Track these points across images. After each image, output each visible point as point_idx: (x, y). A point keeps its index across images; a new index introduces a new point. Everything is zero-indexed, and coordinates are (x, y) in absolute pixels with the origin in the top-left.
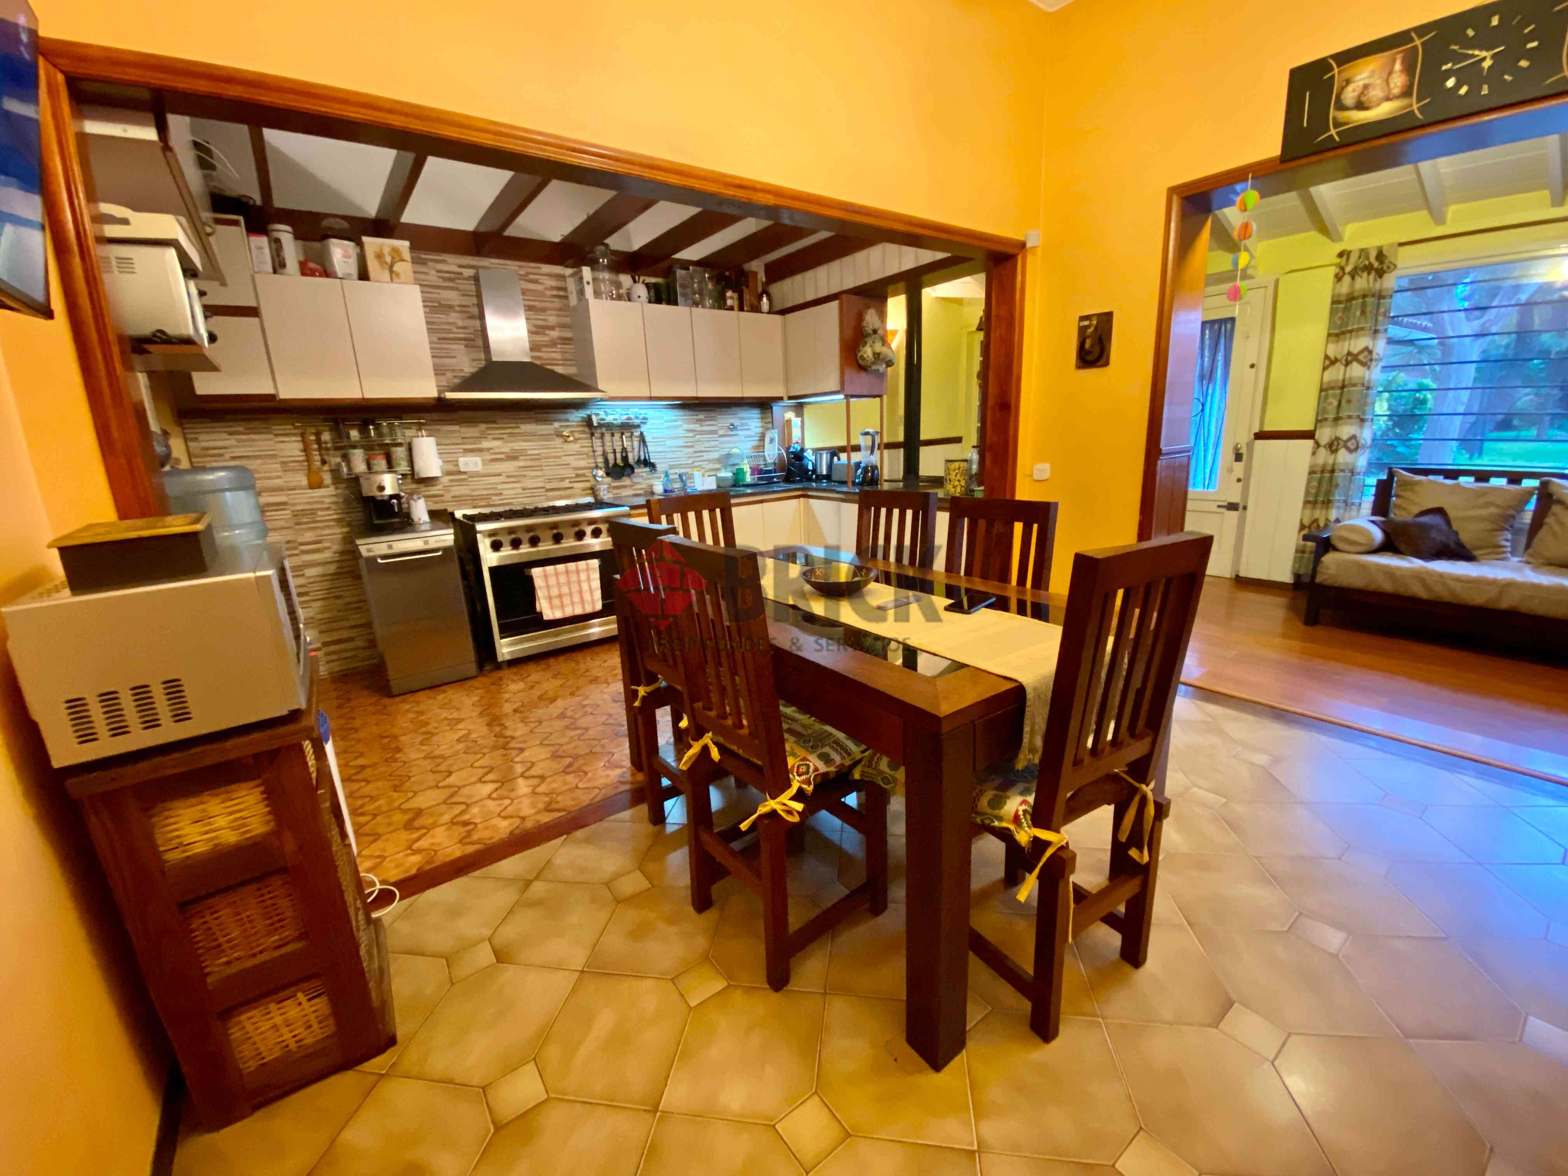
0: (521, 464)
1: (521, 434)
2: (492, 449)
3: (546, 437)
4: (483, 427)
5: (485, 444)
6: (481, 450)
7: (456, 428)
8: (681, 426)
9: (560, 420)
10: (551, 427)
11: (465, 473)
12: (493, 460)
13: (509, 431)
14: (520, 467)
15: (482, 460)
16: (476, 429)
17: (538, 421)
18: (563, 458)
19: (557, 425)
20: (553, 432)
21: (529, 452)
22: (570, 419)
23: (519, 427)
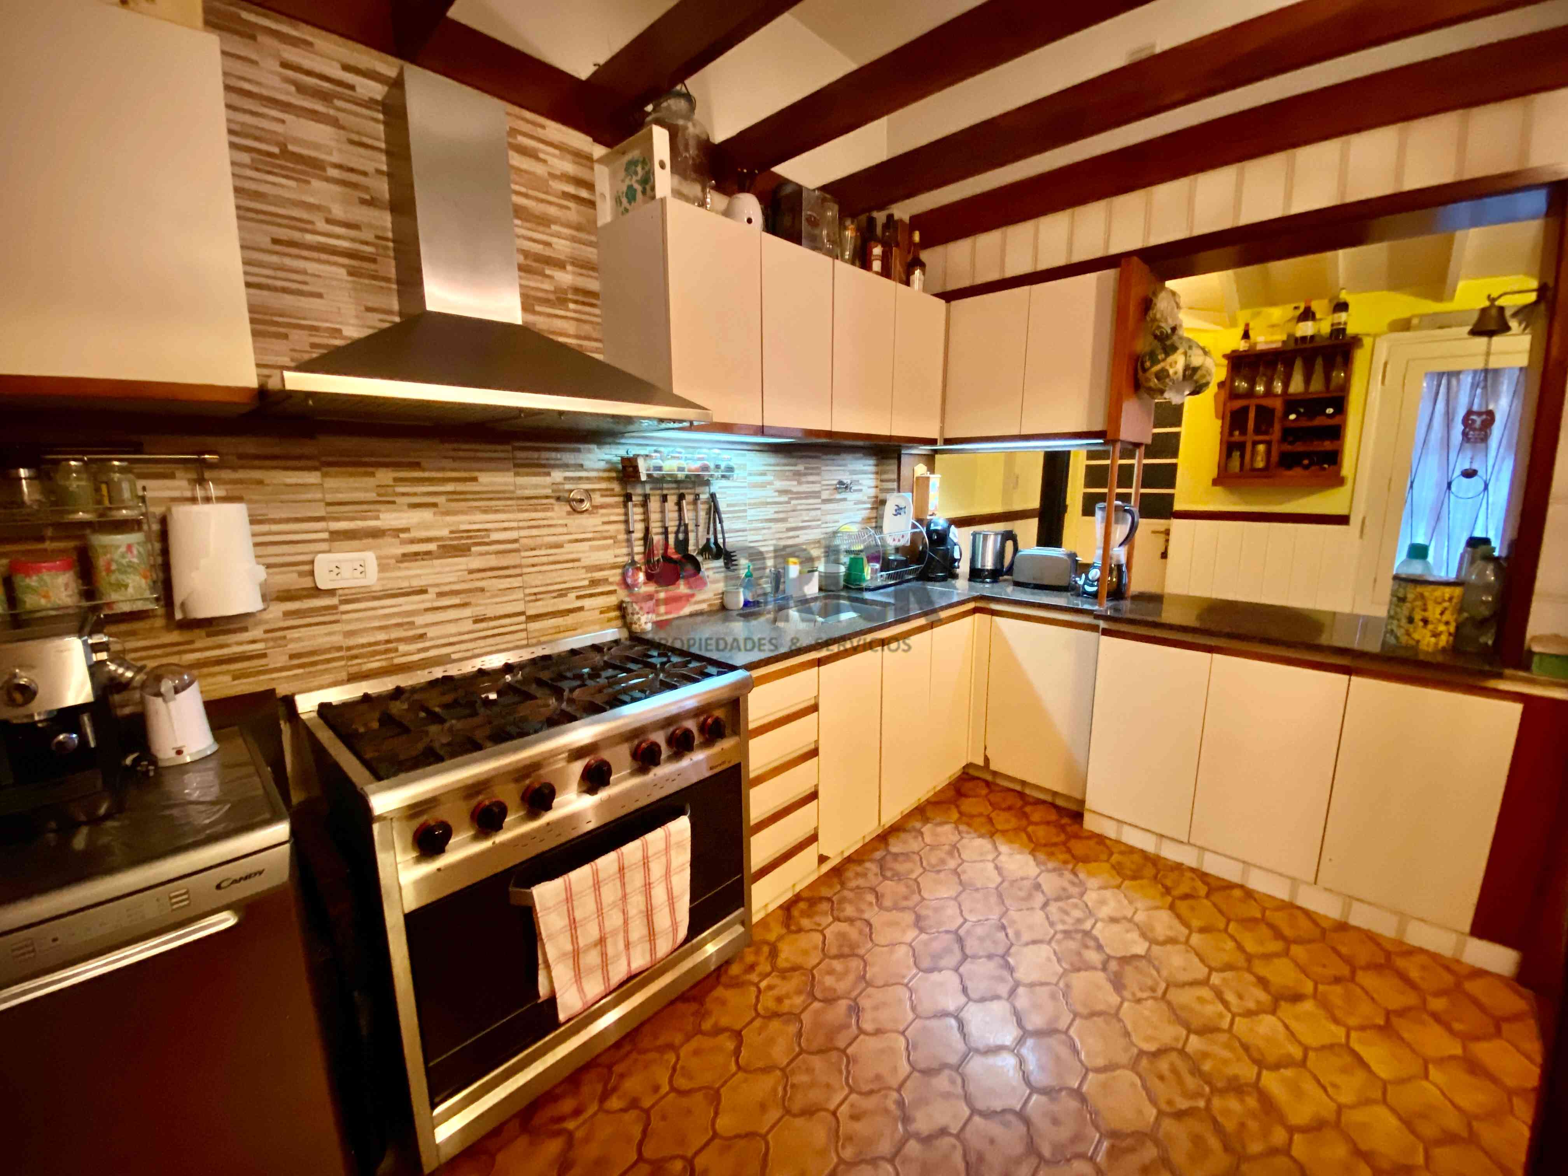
0: (476, 563)
1: (478, 496)
2: (406, 530)
3: (531, 502)
4: (385, 476)
5: (389, 519)
6: (376, 534)
7: (312, 477)
8: (770, 483)
9: (566, 466)
10: (548, 480)
11: (331, 592)
12: (406, 557)
13: (450, 487)
14: (471, 572)
15: (379, 558)
16: (370, 482)
17: (521, 466)
18: (568, 547)
19: (557, 475)
20: (548, 492)
21: (495, 536)
22: (587, 464)
23: (475, 479)
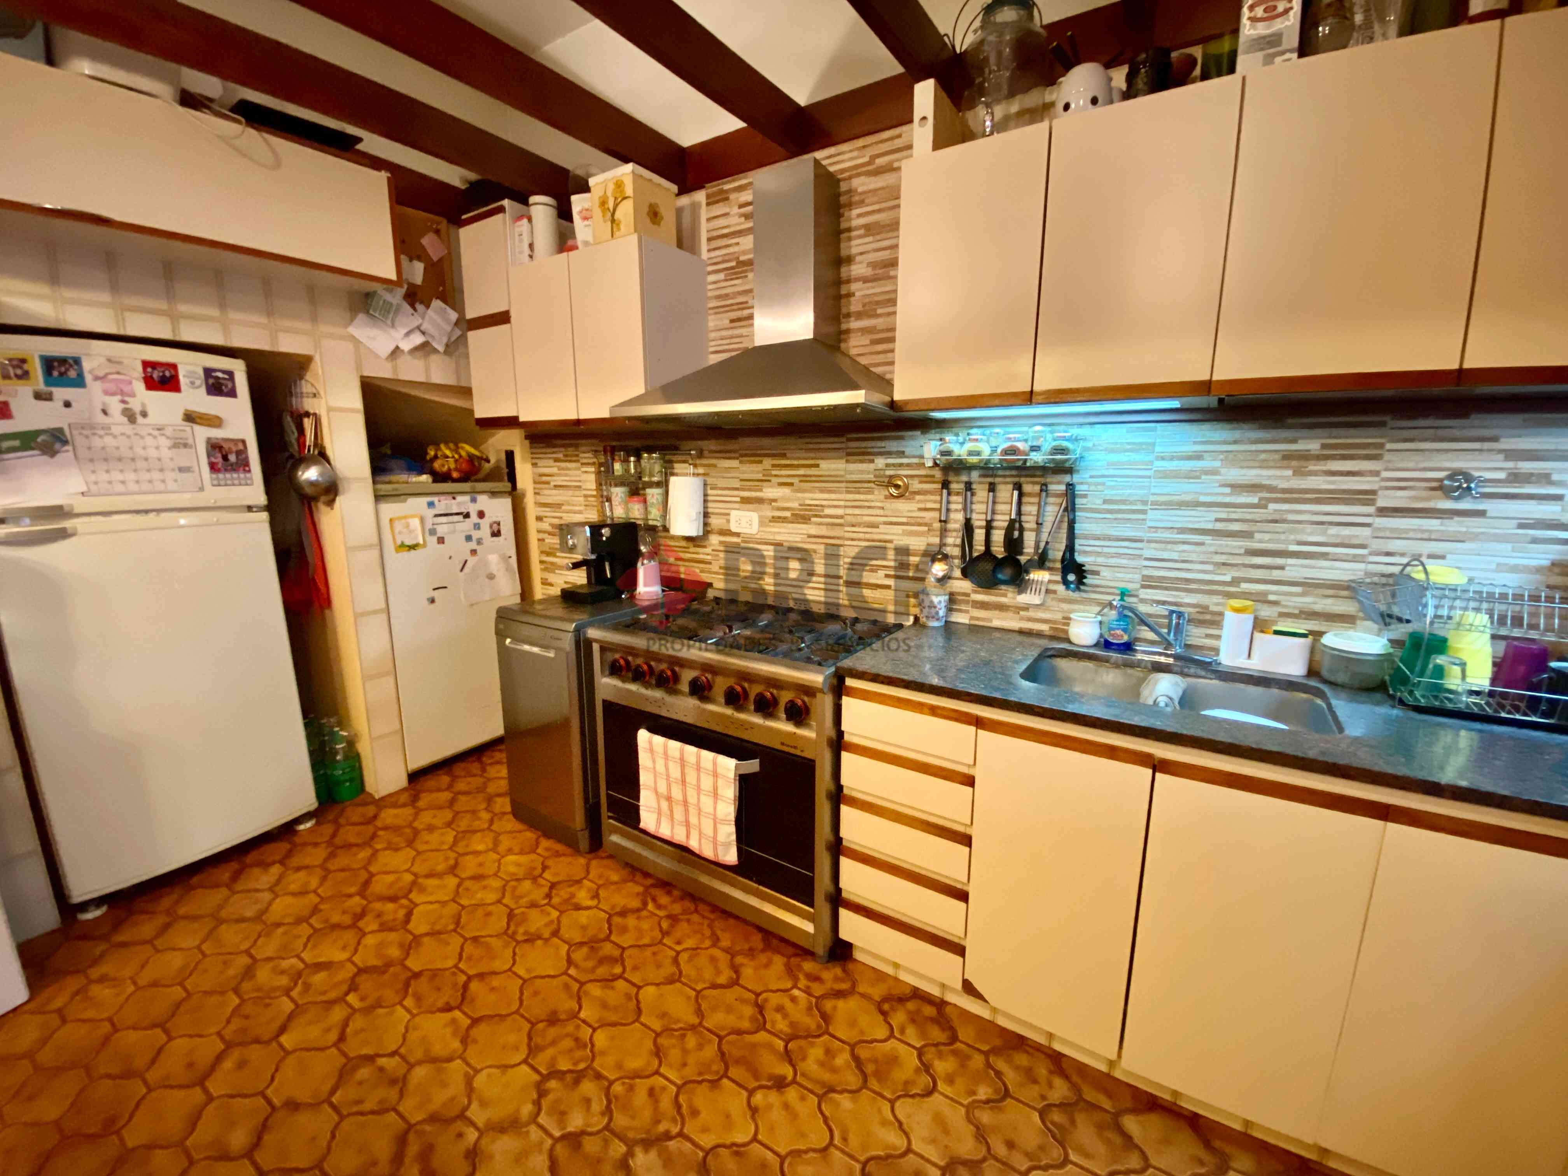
0: (813, 530)
1: (819, 479)
2: (775, 500)
3: (856, 485)
4: (767, 462)
5: (769, 492)
6: (760, 501)
7: (735, 463)
8: (1214, 472)
9: (889, 454)
10: (872, 466)
11: (737, 535)
12: (775, 519)
13: (801, 472)
14: (810, 536)
15: (760, 517)
16: (760, 467)
17: (851, 455)
18: (883, 528)
19: (880, 462)
20: (871, 477)
21: (828, 511)
22: (908, 451)
23: (817, 466)
